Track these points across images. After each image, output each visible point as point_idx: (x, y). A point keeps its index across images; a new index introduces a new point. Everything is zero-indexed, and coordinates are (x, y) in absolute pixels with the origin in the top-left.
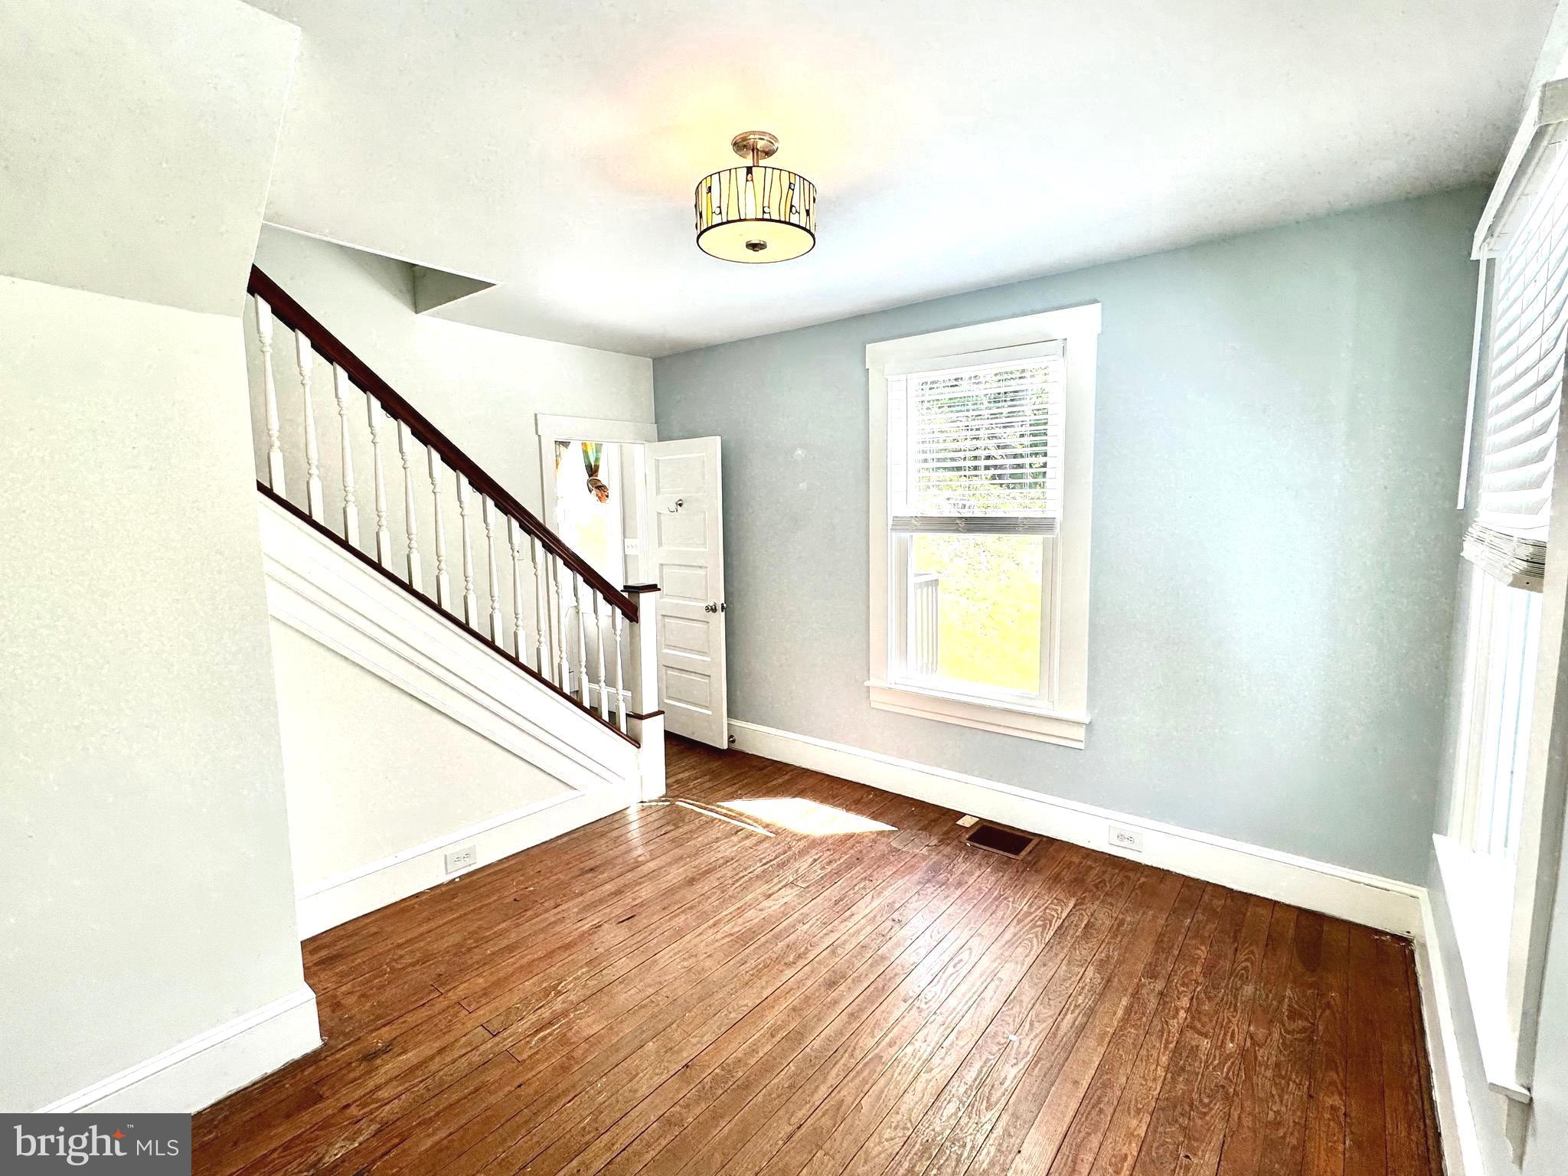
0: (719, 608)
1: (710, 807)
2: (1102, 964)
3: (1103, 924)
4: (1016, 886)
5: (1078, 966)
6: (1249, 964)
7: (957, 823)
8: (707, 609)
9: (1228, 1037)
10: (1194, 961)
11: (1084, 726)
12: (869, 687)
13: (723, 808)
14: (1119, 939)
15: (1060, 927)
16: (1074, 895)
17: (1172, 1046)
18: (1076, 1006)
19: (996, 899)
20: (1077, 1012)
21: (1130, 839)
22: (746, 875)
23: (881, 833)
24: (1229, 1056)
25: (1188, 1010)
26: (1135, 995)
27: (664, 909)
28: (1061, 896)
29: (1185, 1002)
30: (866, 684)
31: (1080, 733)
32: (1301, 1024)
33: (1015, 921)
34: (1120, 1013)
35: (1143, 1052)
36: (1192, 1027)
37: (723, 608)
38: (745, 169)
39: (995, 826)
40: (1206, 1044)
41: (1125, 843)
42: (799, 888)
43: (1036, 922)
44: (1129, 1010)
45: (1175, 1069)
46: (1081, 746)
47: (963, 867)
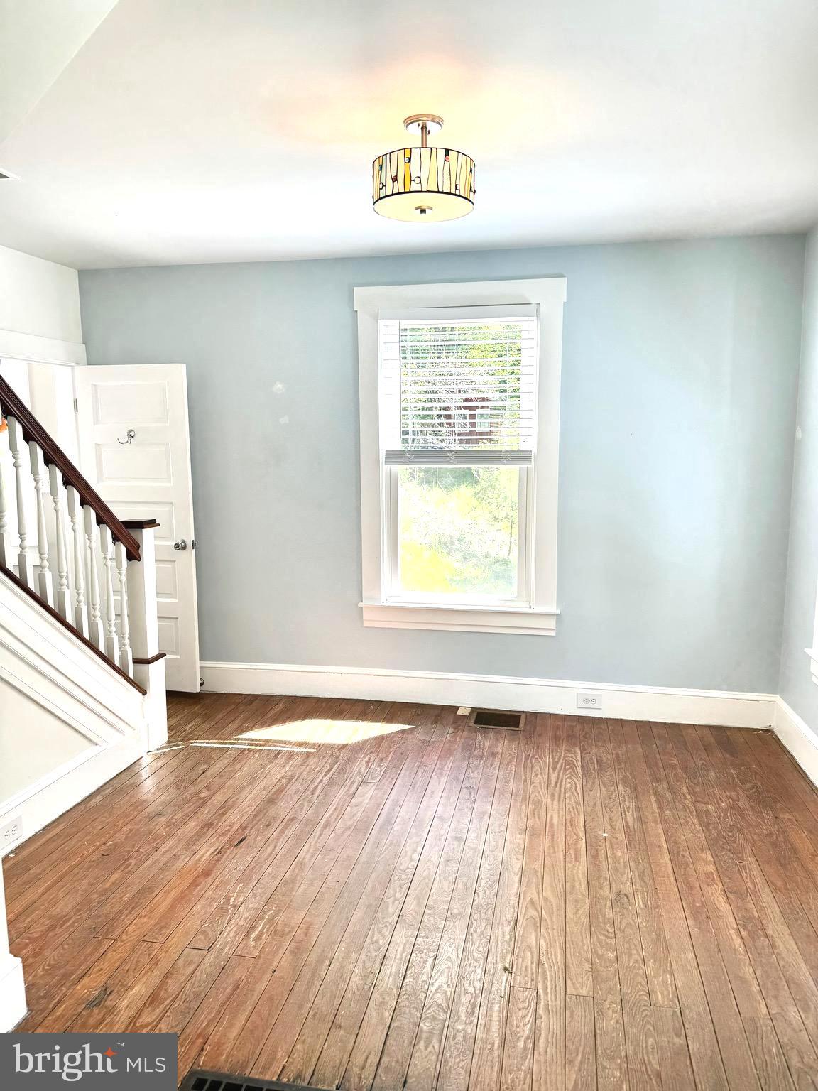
0: (189, 544)
1: (225, 741)
2: (625, 782)
3: (607, 759)
4: (533, 748)
5: (612, 786)
6: (703, 761)
7: (458, 713)
8: (177, 546)
9: (719, 801)
10: (674, 767)
11: (555, 617)
12: (362, 608)
13: (241, 739)
14: (623, 765)
15: (582, 766)
16: (575, 745)
17: (695, 813)
18: (628, 808)
19: (527, 758)
20: (631, 810)
21: (594, 701)
22: (317, 786)
23: (403, 731)
24: (726, 810)
25: (689, 793)
26: (655, 793)
27: (268, 826)
28: (568, 748)
29: (684, 789)
30: (360, 605)
31: (552, 623)
32: (749, 785)
33: (551, 770)
34: (655, 805)
35: (682, 821)
36: (697, 801)
37: (194, 545)
38: (444, 151)
39: (487, 711)
40: (710, 807)
41: (591, 705)
42: (372, 784)
43: (565, 767)
44: (658, 802)
45: (706, 825)
46: (553, 633)
47: (487, 743)
